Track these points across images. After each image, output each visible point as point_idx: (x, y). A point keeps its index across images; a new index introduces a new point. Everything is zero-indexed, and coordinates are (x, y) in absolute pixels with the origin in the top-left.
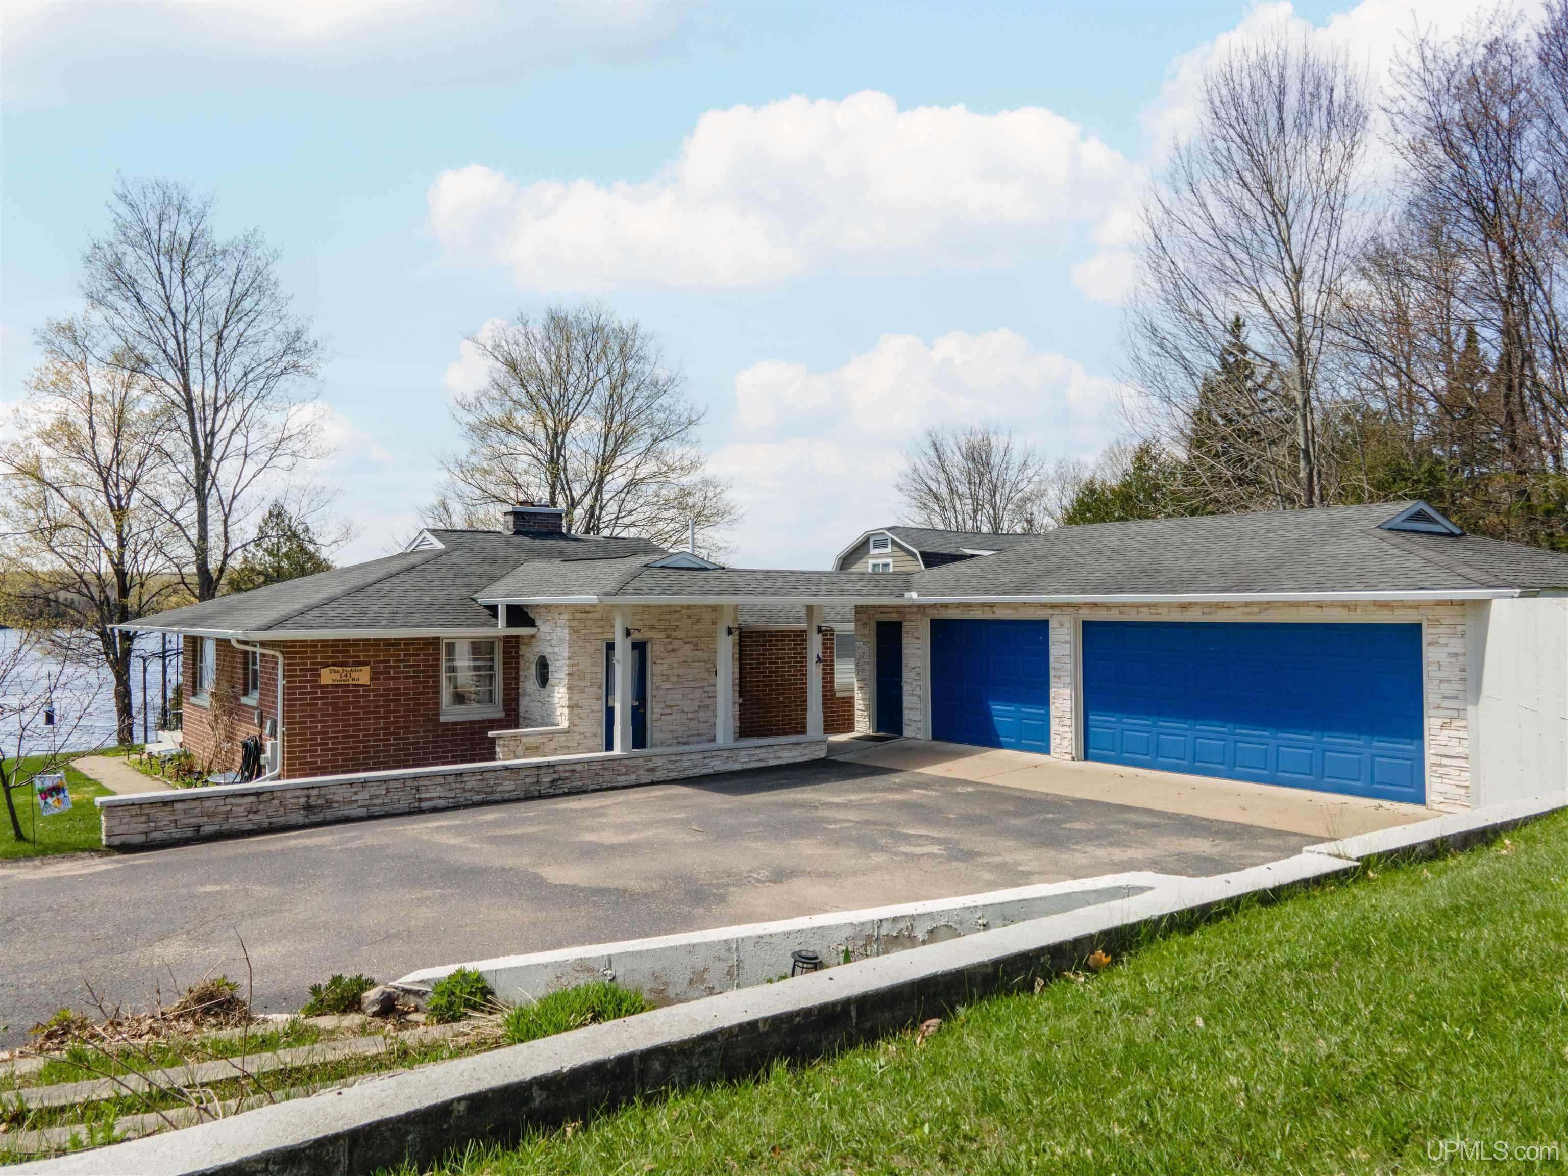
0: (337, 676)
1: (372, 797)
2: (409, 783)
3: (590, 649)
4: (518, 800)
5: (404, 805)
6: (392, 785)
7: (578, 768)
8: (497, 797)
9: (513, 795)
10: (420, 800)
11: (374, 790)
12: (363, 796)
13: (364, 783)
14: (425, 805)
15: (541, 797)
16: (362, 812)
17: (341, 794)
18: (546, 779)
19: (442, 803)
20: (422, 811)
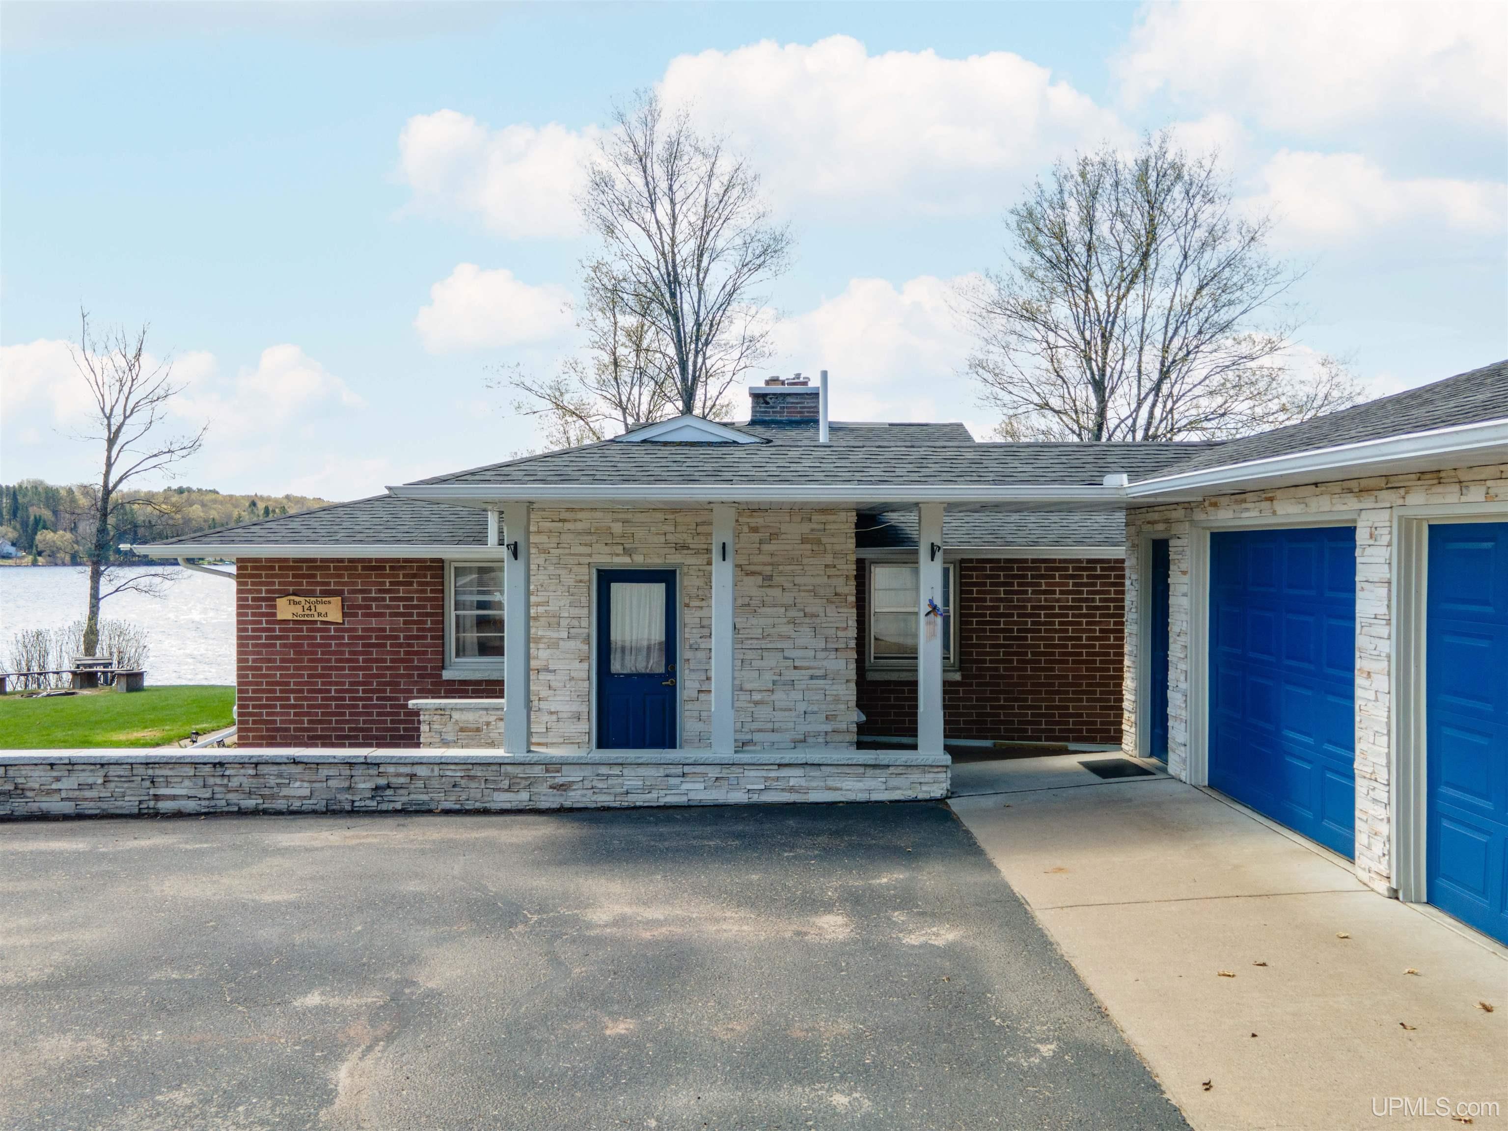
0: (298, 609)
1: (81, 787)
2: (141, 770)
3: (569, 580)
4: (314, 813)
5: (129, 804)
6: (113, 771)
7: (422, 771)
8: (281, 805)
9: (308, 805)
10: (157, 797)
11: (86, 777)
12: (68, 783)
13: (71, 765)
14: (163, 806)
15: (354, 812)
16: (68, 808)
17: (37, 778)
18: (364, 785)
19: (191, 806)
20: (155, 815)
